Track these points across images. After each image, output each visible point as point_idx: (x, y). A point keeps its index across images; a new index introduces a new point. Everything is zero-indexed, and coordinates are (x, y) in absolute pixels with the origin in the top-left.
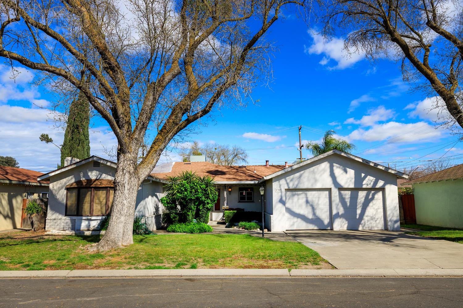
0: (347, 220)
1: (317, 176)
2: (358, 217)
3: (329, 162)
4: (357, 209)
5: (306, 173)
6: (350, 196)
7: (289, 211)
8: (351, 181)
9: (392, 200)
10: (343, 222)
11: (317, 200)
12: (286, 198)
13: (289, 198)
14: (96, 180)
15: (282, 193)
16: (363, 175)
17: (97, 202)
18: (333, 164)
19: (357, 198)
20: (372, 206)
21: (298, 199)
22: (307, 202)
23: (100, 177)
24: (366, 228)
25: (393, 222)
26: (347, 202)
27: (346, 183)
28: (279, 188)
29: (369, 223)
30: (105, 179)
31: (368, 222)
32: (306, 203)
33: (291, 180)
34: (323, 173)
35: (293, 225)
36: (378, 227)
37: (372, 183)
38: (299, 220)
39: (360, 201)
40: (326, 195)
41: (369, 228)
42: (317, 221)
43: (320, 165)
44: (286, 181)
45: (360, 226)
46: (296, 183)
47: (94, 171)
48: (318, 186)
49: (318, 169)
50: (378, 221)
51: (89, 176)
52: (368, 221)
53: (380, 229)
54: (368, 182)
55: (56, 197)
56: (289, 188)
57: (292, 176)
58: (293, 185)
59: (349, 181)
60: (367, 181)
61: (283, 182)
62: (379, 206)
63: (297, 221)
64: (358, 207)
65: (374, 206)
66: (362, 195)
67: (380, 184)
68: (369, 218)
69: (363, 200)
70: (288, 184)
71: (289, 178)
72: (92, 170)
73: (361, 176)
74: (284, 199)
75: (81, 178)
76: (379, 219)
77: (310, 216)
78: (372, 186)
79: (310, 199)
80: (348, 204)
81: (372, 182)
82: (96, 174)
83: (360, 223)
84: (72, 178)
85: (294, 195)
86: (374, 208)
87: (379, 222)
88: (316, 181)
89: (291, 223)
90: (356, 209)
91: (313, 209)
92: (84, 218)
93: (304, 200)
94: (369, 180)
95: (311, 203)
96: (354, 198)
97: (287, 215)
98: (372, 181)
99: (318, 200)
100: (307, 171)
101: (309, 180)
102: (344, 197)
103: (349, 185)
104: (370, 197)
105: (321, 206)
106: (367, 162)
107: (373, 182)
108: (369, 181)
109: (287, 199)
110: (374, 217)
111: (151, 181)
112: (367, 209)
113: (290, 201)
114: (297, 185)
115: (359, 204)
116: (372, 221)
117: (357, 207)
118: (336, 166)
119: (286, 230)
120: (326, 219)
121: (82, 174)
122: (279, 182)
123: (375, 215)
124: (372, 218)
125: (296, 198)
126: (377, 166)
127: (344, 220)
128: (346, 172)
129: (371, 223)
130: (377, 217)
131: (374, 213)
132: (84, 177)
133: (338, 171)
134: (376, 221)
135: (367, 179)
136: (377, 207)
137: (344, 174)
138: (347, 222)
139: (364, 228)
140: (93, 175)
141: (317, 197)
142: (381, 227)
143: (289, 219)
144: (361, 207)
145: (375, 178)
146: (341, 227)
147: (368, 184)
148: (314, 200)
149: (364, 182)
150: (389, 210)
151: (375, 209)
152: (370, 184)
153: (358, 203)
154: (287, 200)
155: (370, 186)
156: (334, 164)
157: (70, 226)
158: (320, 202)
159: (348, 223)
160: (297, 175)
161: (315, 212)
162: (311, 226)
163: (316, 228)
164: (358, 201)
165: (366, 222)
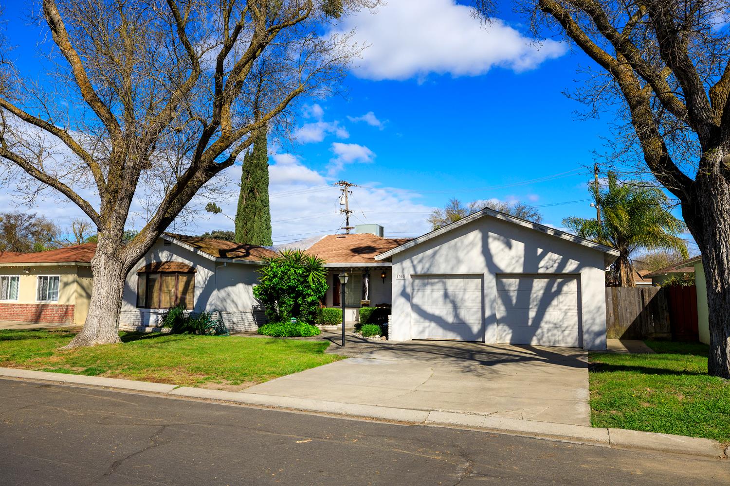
0: (510, 327)
1: (461, 254)
2: (530, 323)
3: (481, 231)
4: (531, 310)
5: (445, 249)
6: (517, 287)
7: (417, 309)
8: (517, 261)
9: (593, 296)
10: (505, 331)
11: (461, 293)
12: (413, 289)
13: (419, 289)
14: (167, 262)
15: (405, 282)
16: (540, 251)
17: (165, 291)
18: (488, 234)
19: (531, 291)
20: (557, 305)
21: (432, 291)
22: (446, 295)
23: (171, 259)
24: (544, 342)
25: (592, 335)
26: (512, 296)
27: (509, 265)
28: (401, 274)
29: (550, 334)
30: (175, 261)
31: (548, 333)
32: (444, 297)
33: (420, 261)
34: (472, 249)
35: (423, 332)
36: (566, 343)
37: (556, 265)
38: (433, 325)
39: (535, 295)
40: (477, 285)
41: (550, 342)
42: (460, 326)
43: (465, 237)
44: (412, 262)
45: (535, 338)
46: (427, 265)
47: (165, 251)
48: (462, 270)
49: (462, 242)
50: (566, 332)
51: (159, 258)
52: (549, 330)
53: (570, 345)
54: (548, 264)
55: (128, 283)
56: (416, 273)
57: (421, 255)
58: (423, 268)
59: (514, 262)
60: (547, 261)
61: (407, 263)
62: (569, 306)
63: (429, 326)
64: (531, 306)
65: (561, 306)
66: (539, 285)
67: (571, 266)
68: (551, 325)
69: (541, 293)
70: (414, 267)
71: (416, 259)
72: (162, 251)
73: (537, 253)
74: (409, 290)
75: (151, 261)
76: (569, 329)
77: (450, 319)
78: (556, 271)
79: (450, 291)
80: (514, 301)
81: (555, 263)
82: (166, 256)
83: (534, 334)
84: (143, 261)
85: (425, 285)
86: (560, 309)
87: (570, 334)
88: (459, 261)
89: (421, 329)
90: (527, 309)
91: (455, 307)
92: (152, 311)
93: (442, 292)
94: (550, 259)
95: (451, 298)
96: (525, 291)
97: (414, 316)
98: (555, 261)
99: (464, 294)
100: (445, 246)
101: (447, 261)
102: (507, 288)
103: (514, 269)
104: (554, 289)
105: (468, 304)
106: (542, 229)
107: (558, 263)
108: (549, 261)
109: (416, 291)
110: (561, 323)
111: (225, 264)
112: (547, 310)
113: (420, 294)
114: (428, 269)
115: (533, 301)
116: (555, 332)
117: (529, 306)
118: (493, 237)
119: (413, 340)
120: (476, 325)
121: (153, 255)
122: (402, 264)
123: (562, 321)
124: (556, 326)
125: (428, 289)
126: (561, 235)
127: (506, 328)
128: (509, 246)
129: (555, 335)
130: (565, 325)
131: (561, 318)
132: (154, 259)
133: (496, 246)
134: (563, 331)
135: (547, 258)
136: (566, 307)
137: (507, 250)
138: (511, 331)
139: (541, 343)
140: (164, 256)
141: (463, 288)
142: (573, 341)
143: (417, 321)
144: (537, 307)
145: (561, 257)
146: (501, 339)
147: (549, 267)
148: (457, 293)
149: (542, 263)
150: (586, 312)
151: (563, 311)
152: (552, 266)
153: (531, 300)
154: (415, 293)
155: (551, 271)
156: (490, 234)
157: (140, 320)
158: (466, 297)
159: (513, 332)
160: (430, 252)
161: (458, 312)
162: (451, 336)
163: (458, 338)
164: (531, 296)
165: (546, 332)
